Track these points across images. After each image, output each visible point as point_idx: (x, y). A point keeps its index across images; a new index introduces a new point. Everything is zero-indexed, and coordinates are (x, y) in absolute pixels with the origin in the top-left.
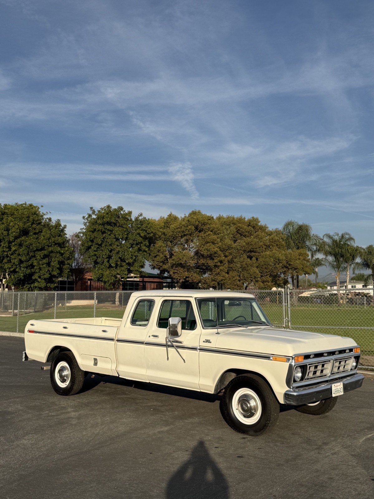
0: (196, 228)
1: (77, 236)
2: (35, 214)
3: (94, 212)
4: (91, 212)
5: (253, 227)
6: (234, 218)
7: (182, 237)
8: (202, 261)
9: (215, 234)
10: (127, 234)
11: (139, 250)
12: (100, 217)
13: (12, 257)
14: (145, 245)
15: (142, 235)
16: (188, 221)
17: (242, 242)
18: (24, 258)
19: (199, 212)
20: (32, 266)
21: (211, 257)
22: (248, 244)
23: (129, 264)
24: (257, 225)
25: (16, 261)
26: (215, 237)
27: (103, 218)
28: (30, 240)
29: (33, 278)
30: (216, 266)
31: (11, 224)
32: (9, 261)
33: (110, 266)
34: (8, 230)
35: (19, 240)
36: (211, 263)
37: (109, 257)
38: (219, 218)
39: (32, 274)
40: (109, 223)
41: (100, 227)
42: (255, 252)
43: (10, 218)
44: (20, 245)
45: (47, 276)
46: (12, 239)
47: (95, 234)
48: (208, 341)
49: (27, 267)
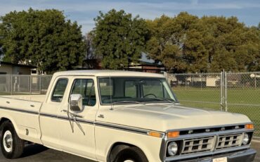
0: (183, 26)
1: (90, 34)
2: (58, 17)
3: (102, 15)
4: (99, 15)
5: (233, 25)
6: (216, 18)
7: (172, 33)
8: (188, 53)
9: (199, 30)
10: (128, 32)
11: (137, 44)
12: (107, 19)
13: (42, 50)
14: (142, 40)
15: (140, 32)
16: (177, 21)
17: (222, 37)
18: (49, 51)
19: (186, 13)
20: (56, 57)
21: (195, 49)
22: (227, 38)
23: (129, 55)
24: (235, 23)
25: (44, 53)
26: (199, 33)
27: (109, 19)
28: (54, 37)
29: (58, 66)
30: (199, 57)
31: (40, 25)
32: (40, 53)
33: (115, 57)
34: (37, 29)
35: (45, 37)
36: (195, 54)
37: (114, 50)
38: (204, 18)
39: (57, 63)
40: (113, 23)
41: (107, 27)
42: (233, 45)
43: (39, 21)
44: (47, 41)
45: (67, 64)
46: (40, 36)
47: (103, 32)
48: (102, 116)
49: (52, 58)
